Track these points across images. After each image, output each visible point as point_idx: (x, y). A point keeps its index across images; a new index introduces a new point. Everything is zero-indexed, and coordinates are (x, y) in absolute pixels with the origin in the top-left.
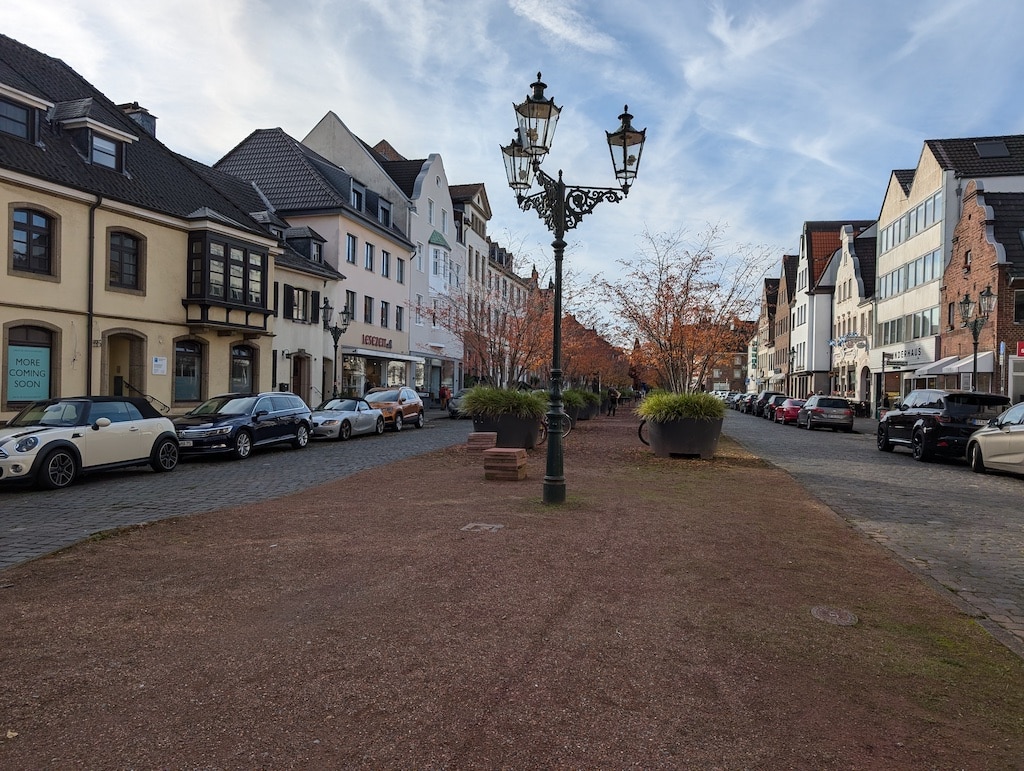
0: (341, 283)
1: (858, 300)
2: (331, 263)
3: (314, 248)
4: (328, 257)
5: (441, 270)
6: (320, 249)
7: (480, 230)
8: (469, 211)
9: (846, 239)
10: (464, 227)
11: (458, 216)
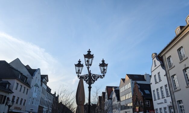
0: (12, 94)
1: (117, 101)
2: (11, 89)
3: (7, 86)
4: (10, 88)
5: (36, 92)
6: (9, 86)
7: (46, 84)
8: (44, 80)
9: (113, 89)
10: (43, 83)
11: (42, 81)
